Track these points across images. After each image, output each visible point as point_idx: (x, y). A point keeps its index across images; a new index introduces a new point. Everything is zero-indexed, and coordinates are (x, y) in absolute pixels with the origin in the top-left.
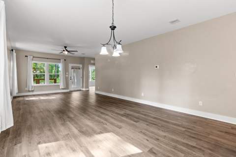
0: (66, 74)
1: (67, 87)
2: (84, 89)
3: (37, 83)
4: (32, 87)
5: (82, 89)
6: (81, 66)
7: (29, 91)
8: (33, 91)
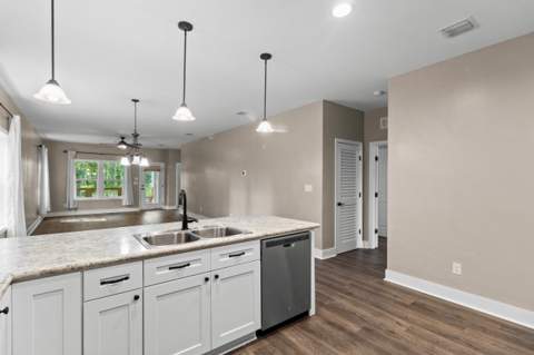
0: (133, 180)
1: (135, 202)
2: (167, 208)
3: (87, 196)
4: (74, 202)
5: (164, 207)
6: (162, 165)
7: (70, 209)
8: (76, 209)
